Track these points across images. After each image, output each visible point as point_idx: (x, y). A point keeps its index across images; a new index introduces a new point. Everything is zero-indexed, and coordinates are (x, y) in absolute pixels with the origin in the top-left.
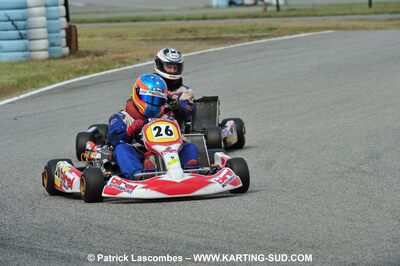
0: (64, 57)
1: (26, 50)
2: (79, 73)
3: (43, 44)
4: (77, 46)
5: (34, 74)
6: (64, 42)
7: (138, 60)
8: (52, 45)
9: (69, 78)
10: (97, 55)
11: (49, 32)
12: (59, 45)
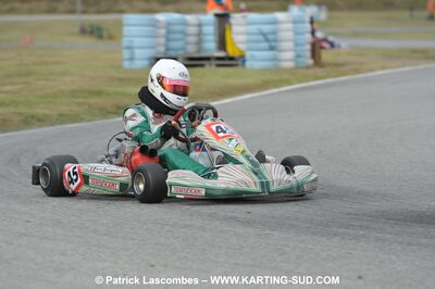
0: (308, 67)
1: (275, 59)
2: (317, 78)
3: (290, 55)
4: (320, 58)
5: (277, 78)
6: (309, 54)
7: (371, 70)
8: (298, 56)
9: (308, 81)
10: (337, 65)
11: (297, 45)
12: (304, 57)
